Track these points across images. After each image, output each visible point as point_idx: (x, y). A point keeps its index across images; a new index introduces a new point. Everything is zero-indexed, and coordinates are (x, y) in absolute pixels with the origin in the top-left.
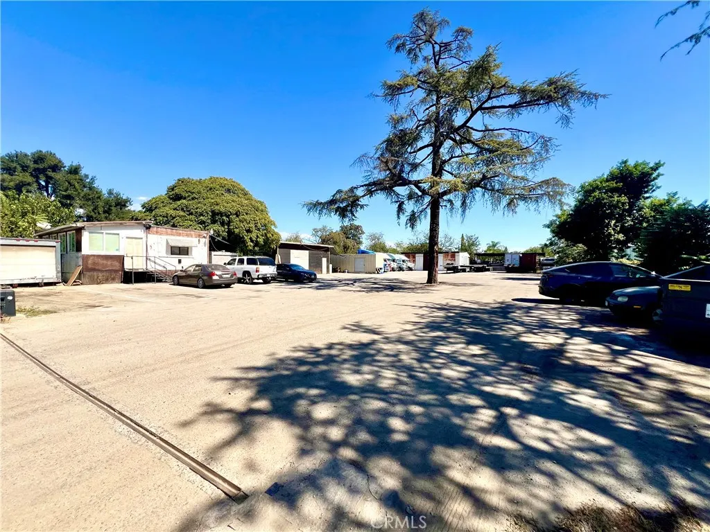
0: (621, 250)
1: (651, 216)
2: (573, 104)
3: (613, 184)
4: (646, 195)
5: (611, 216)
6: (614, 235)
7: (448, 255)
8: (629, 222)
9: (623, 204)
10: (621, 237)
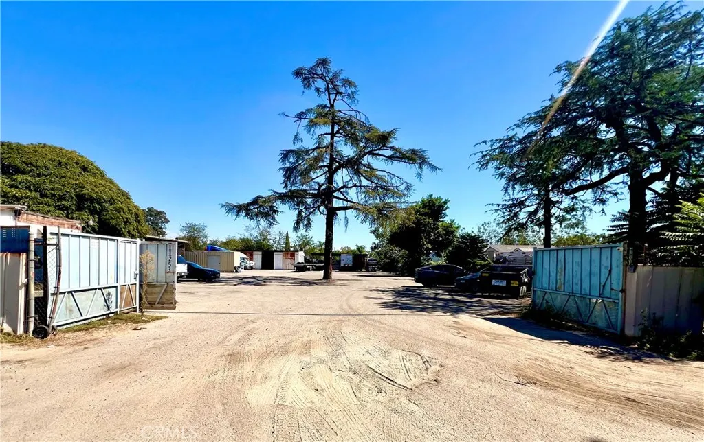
1: (443, 234)
2: (424, 168)
3: (426, 210)
4: (441, 220)
5: (424, 231)
7: (288, 254)
8: (433, 236)
9: (431, 224)
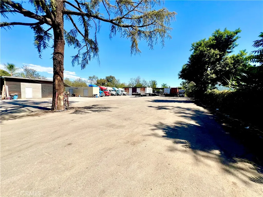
0: (213, 85)
1: (231, 63)
6: (210, 75)
7: (142, 89)
8: (218, 68)
9: (216, 55)
10: (214, 76)
